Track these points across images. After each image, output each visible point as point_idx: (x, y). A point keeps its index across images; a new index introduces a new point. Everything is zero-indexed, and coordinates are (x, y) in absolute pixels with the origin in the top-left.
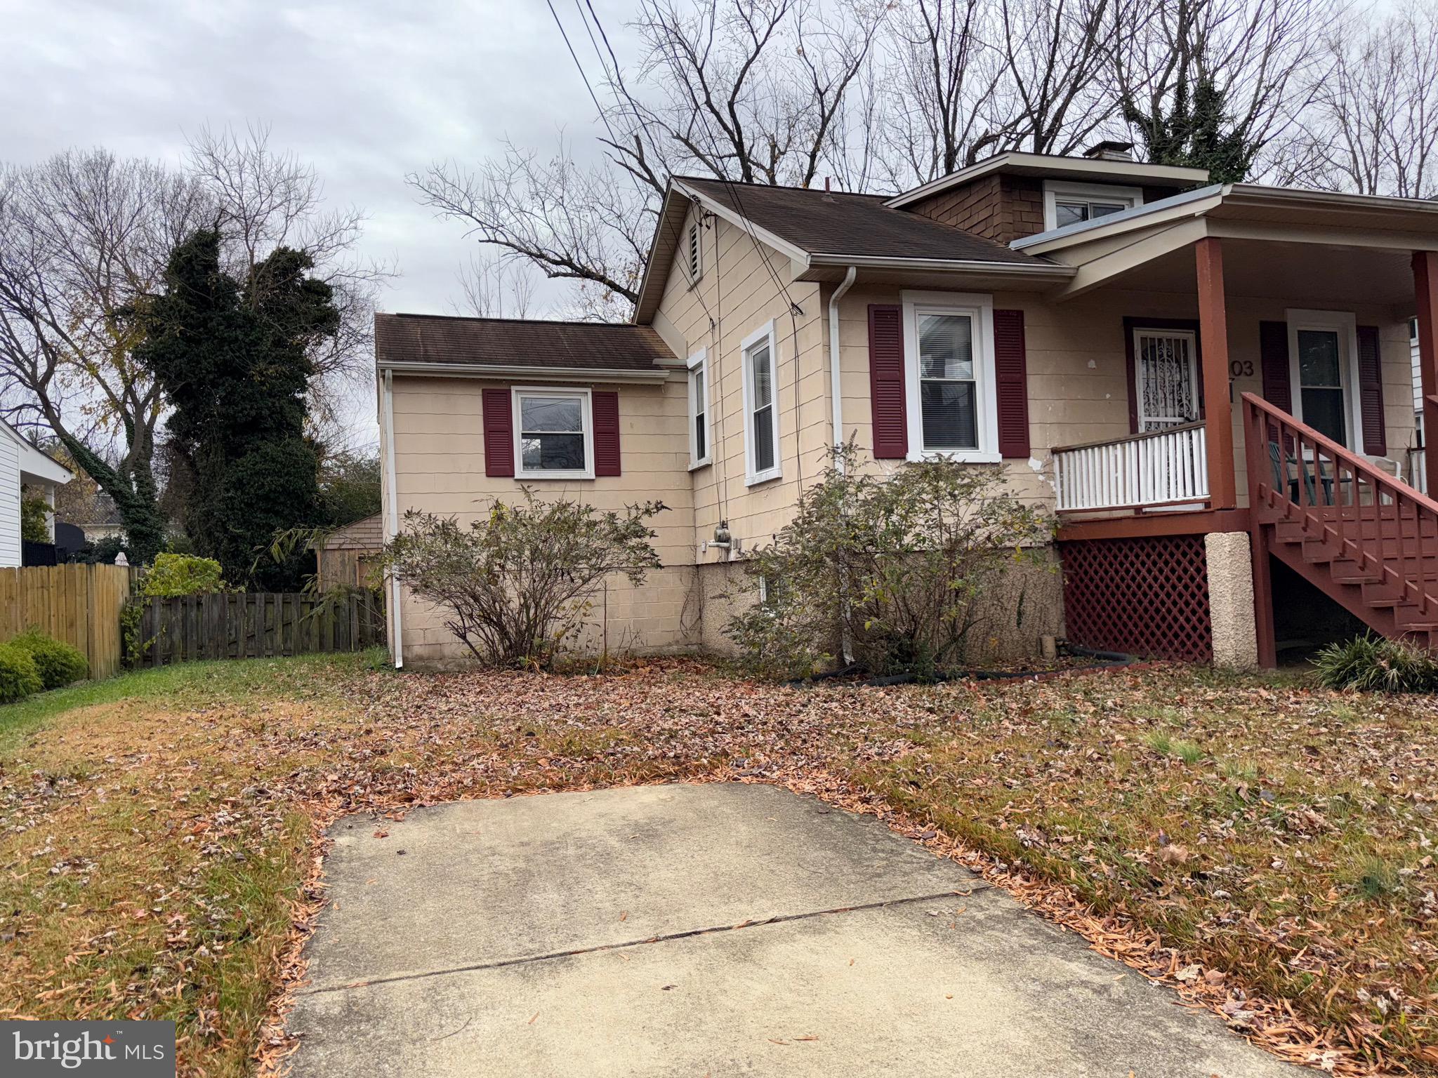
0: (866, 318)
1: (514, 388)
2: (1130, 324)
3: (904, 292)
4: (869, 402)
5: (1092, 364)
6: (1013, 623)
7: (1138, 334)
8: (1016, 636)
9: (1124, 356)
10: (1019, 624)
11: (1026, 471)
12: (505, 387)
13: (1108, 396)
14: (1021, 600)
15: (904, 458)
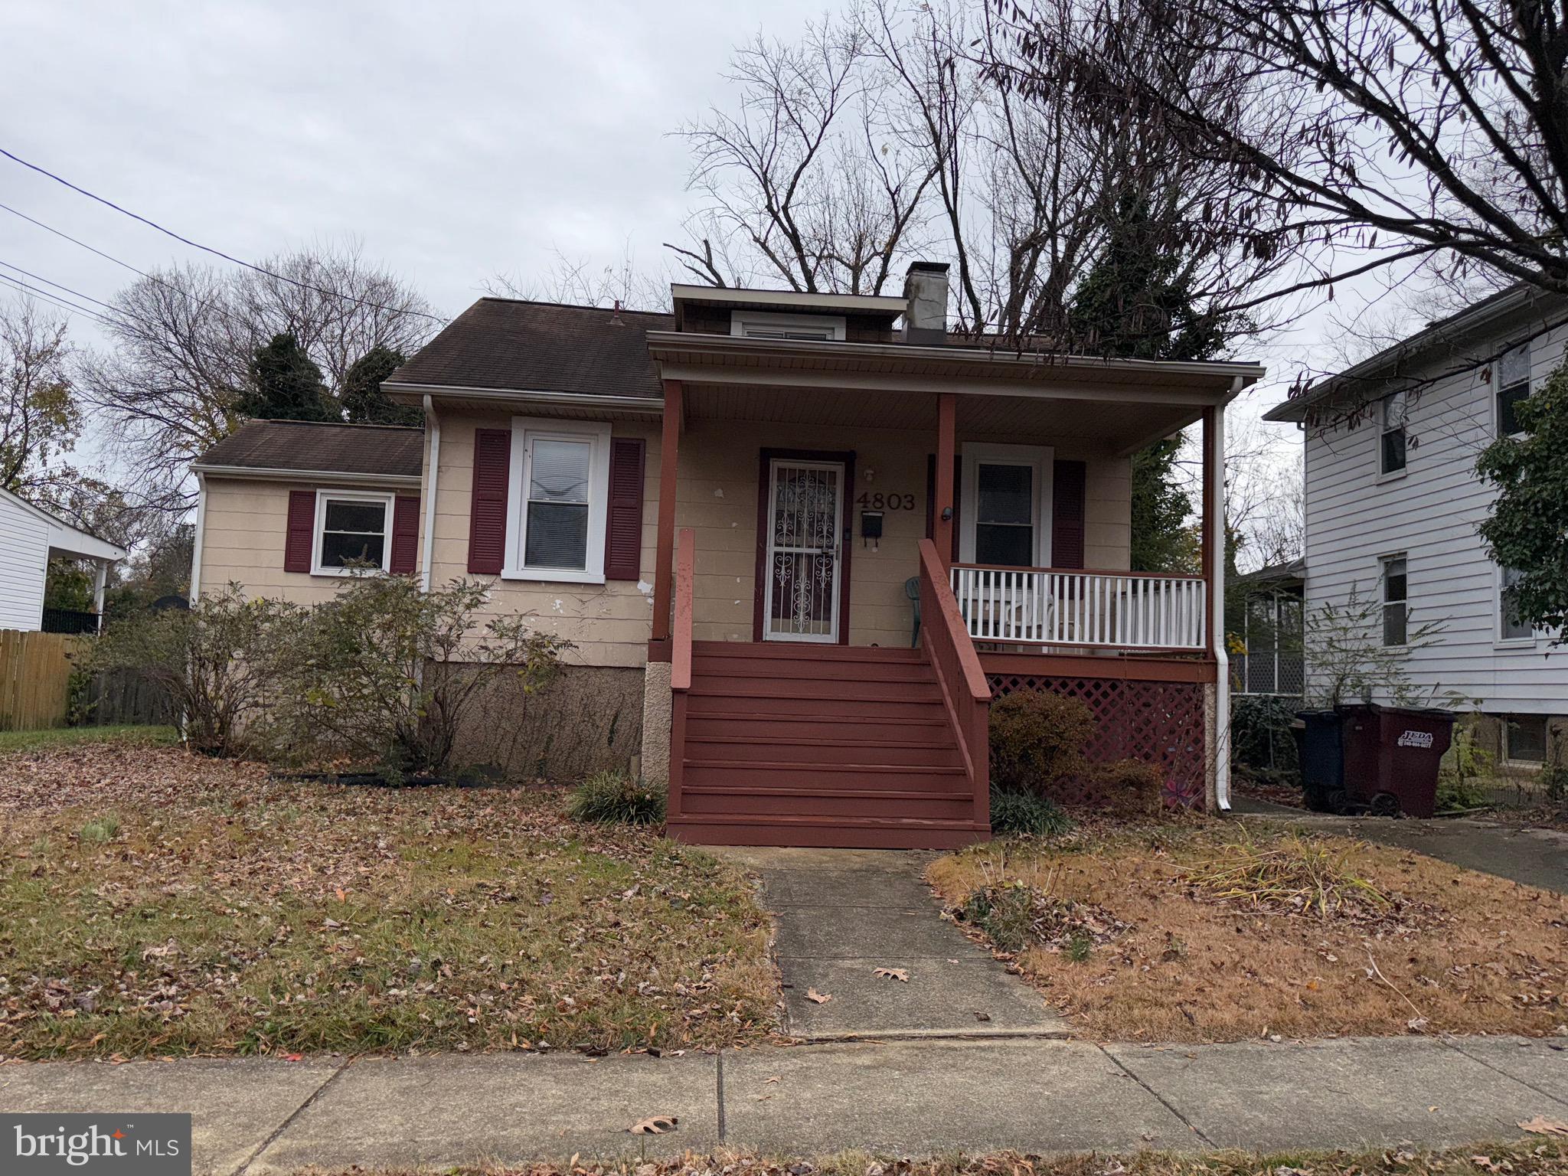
0: (473, 441)
1: (319, 491)
2: (767, 455)
3: (514, 419)
4: (468, 520)
5: (719, 493)
6: (605, 740)
7: (775, 465)
8: (606, 753)
9: (757, 485)
10: (610, 741)
11: (633, 593)
12: (311, 490)
13: (734, 525)
14: (616, 717)
15: (499, 574)
